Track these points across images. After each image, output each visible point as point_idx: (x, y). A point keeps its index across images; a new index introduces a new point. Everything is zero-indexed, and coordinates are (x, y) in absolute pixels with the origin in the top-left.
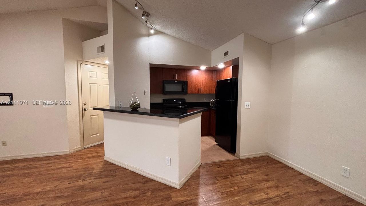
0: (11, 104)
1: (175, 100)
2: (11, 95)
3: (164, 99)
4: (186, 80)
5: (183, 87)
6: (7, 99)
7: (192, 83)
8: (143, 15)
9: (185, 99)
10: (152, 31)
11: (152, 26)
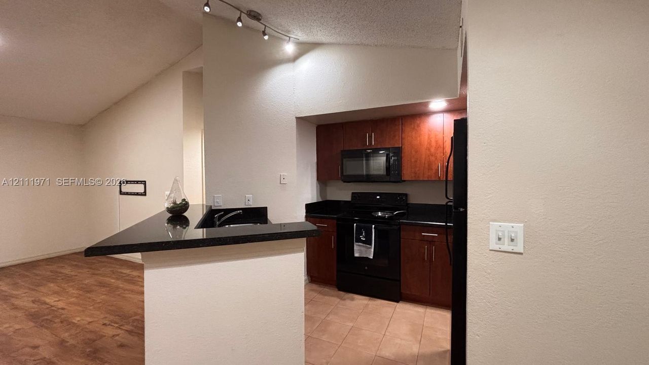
0: (144, 194)
1: (378, 197)
2: (144, 183)
3: (353, 193)
4: (401, 146)
5: (388, 164)
6: (140, 188)
7: (416, 152)
8: (239, 20)
9: (406, 195)
10: (289, 48)
11: (290, 37)
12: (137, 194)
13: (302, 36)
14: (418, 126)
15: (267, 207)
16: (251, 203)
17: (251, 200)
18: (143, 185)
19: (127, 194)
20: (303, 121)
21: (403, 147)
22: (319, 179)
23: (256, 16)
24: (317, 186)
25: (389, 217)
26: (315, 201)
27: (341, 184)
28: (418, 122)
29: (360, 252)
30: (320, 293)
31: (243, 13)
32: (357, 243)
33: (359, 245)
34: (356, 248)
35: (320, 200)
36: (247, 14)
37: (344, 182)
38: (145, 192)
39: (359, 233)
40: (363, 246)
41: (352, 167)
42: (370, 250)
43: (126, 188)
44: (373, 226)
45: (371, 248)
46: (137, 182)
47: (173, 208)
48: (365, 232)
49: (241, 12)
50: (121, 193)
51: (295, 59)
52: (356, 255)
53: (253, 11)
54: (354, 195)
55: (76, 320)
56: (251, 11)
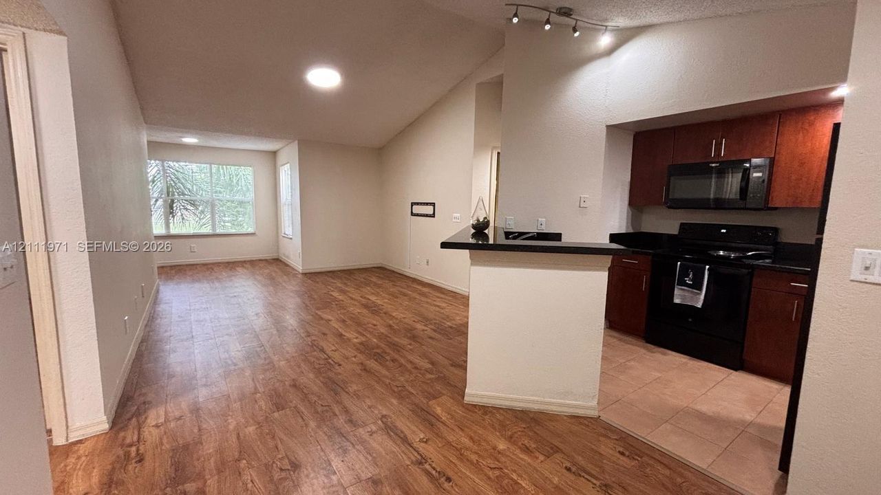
0: (433, 216)
1: (724, 231)
2: (433, 204)
3: (682, 224)
4: (773, 156)
5: (744, 184)
6: (429, 210)
7: (802, 164)
8: (548, 22)
9: (776, 230)
10: (605, 40)
11: (606, 26)
12: (427, 216)
13: (622, 22)
14: (811, 124)
15: (561, 234)
16: (543, 227)
17: (544, 224)
18: (432, 207)
19: (417, 215)
20: (615, 130)
21: (776, 158)
22: (631, 204)
23: (566, 12)
24: (628, 213)
25: (736, 258)
26: (623, 231)
27: (664, 211)
28: (812, 118)
29: (683, 297)
30: (620, 340)
31: (553, 12)
32: (680, 287)
33: (681, 289)
34: (676, 292)
35: (631, 231)
36: (556, 13)
37: (669, 207)
38: (434, 213)
39: (684, 273)
40: (688, 291)
41: (684, 188)
42: (698, 296)
43: (417, 209)
44: (707, 267)
45: (700, 294)
46: (427, 204)
47: (477, 224)
48: (693, 275)
49: (550, 12)
50: (413, 214)
51: (611, 51)
52: (677, 301)
53: (564, 8)
54: (683, 226)
55: (394, 314)
56: (561, 8)
